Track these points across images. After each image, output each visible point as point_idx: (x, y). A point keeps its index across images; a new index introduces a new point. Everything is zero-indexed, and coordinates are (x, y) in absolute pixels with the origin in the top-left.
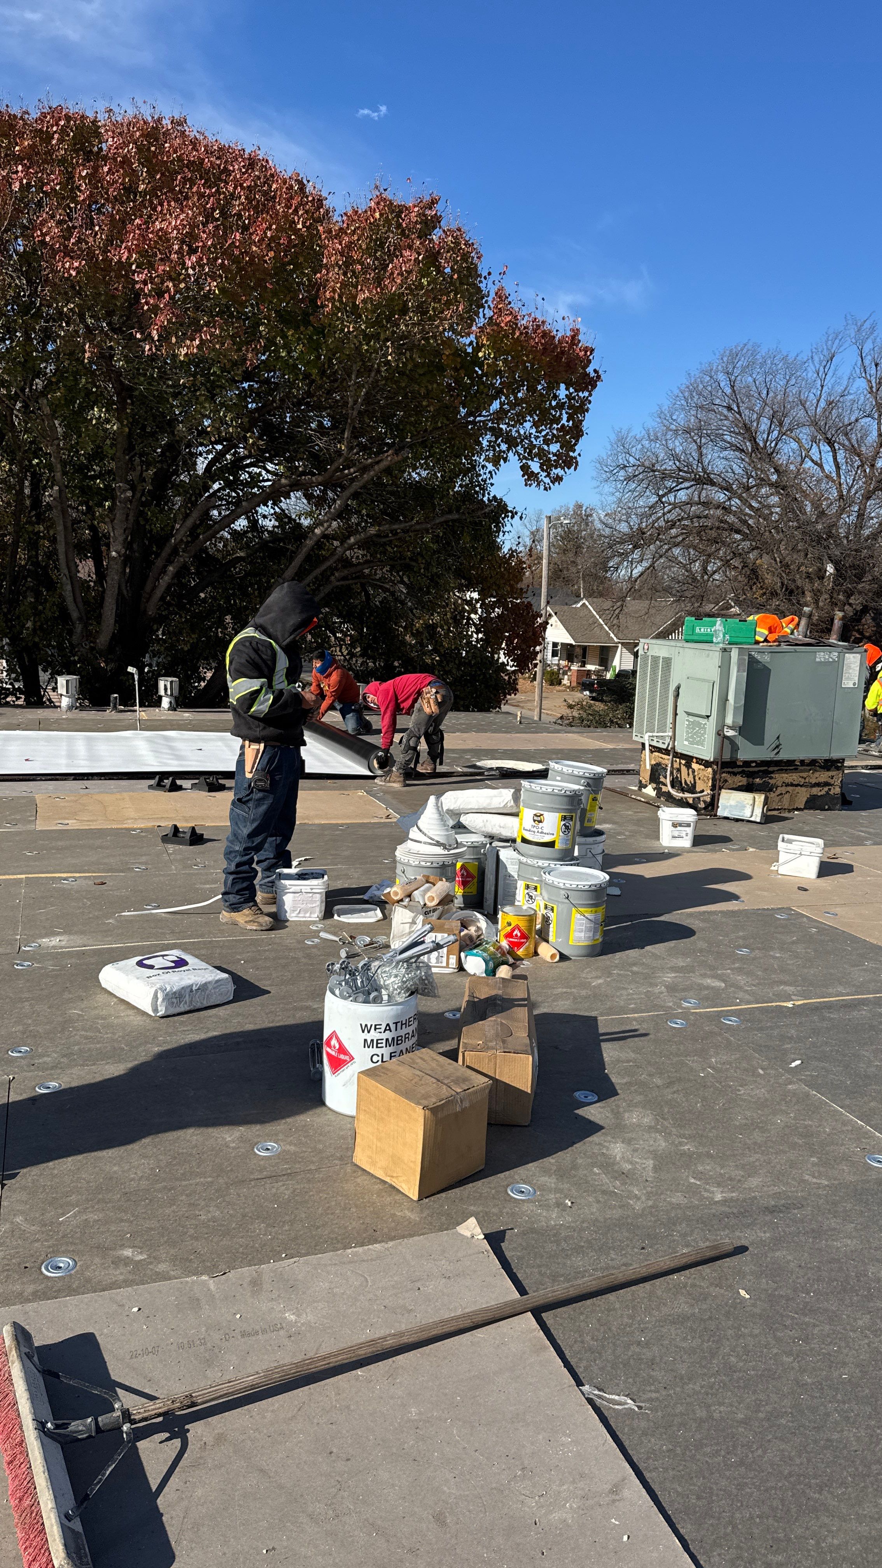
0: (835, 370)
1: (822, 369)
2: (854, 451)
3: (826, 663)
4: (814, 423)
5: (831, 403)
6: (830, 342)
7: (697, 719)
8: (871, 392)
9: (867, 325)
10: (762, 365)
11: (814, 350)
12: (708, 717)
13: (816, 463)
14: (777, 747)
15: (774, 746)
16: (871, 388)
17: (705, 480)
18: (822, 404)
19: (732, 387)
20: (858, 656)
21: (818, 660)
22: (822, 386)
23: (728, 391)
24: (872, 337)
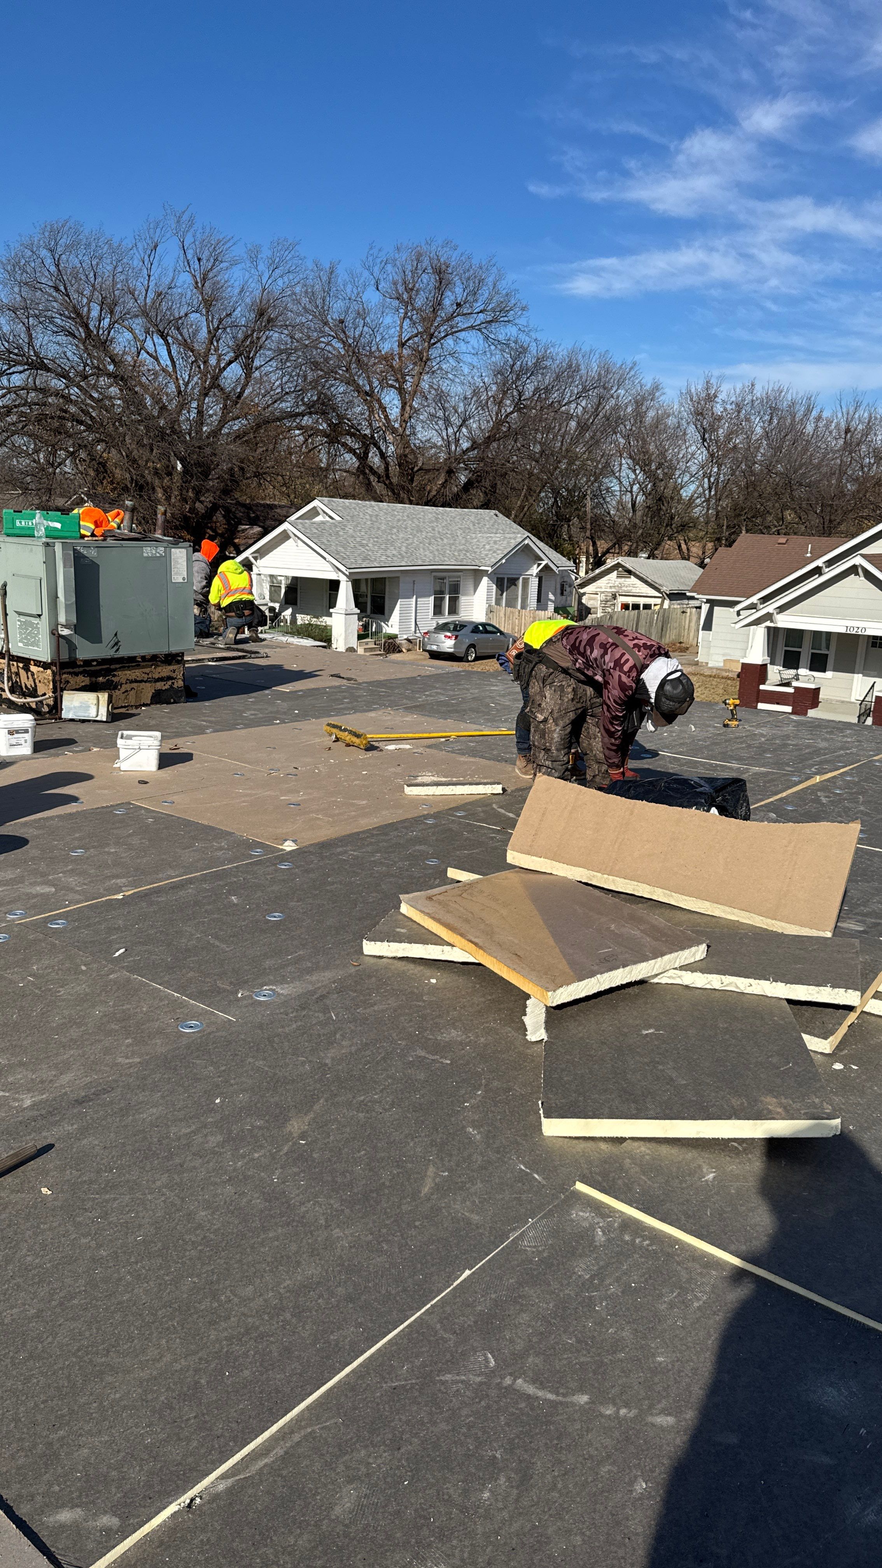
0: (160, 260)
1: (146, 257)
2: (187, 345)
3: (153, 558)
4: (145, 313)
5: (160, 294)
6: (152, 231)
7: (29, 618)
8: (197, 287)
9: (185, 217)
10: (88, 246)
11: (137, 237)
12: (39, 616)
13: (151, 355)
14: (116, 644)
15: (112, 643)
16: (197, 283)
17: (38, 365)
18: (151, 295)
19: (57, 266)
20: (184, 551)
21: (145, 555)
22: (149, 276)
23: (53, 269)
24: (192, 230)
